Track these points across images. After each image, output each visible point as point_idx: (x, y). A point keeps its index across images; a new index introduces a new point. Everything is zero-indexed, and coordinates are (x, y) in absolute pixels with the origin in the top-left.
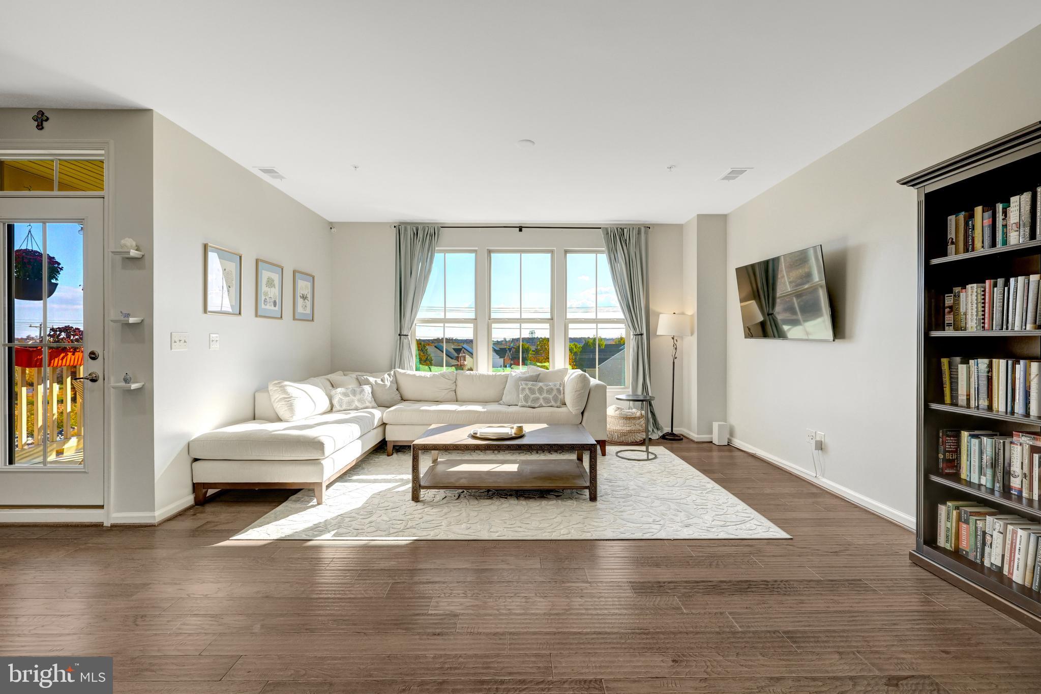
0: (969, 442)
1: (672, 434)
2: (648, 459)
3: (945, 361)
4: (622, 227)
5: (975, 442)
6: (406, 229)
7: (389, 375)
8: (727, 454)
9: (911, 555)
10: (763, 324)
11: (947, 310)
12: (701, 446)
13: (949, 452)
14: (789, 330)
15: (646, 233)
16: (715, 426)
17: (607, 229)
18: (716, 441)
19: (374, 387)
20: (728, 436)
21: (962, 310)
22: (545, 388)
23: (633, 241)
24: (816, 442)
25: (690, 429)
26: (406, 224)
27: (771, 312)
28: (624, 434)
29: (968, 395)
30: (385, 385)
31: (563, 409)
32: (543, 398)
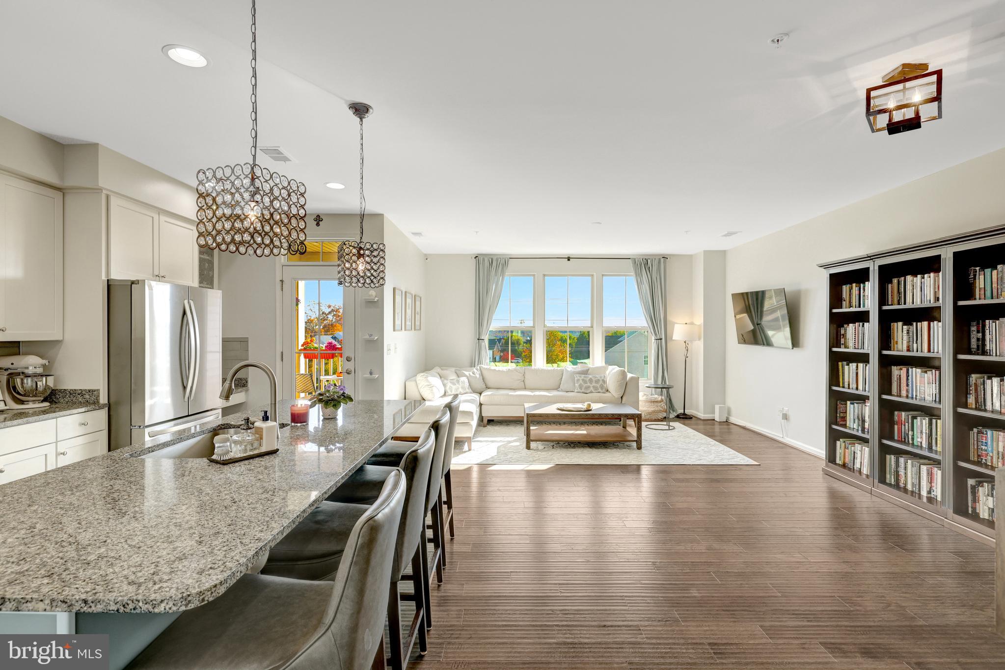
0: (850, 407)
1: (684, 414)
2: (669, 429)
3: (840, 364)
4: (647, 258)
5: (852, 406)
6: (484, 260)
7: (477, 369)
8: (725, 427)
9: (823, 470)
10: (754, 332)
11: (842, 336)
12: (705, 422)
13: (842, 413)
14: (773, 336)
15: (665, 262)
16: (717, 407)
17: (635, 259)
18: (717, 419)
19: (470, 379)
20: (726, 415)
21: (848, 337)
22: (594, 379)
23: (655, 268)
24: (783, 414)
25: (698, 411)
26: (485, 255)
27: (759, 323)
28: (650, 413)
29: (849, 382)
30: (476, 377)
31: (607, 394)
32: (593, 387)
